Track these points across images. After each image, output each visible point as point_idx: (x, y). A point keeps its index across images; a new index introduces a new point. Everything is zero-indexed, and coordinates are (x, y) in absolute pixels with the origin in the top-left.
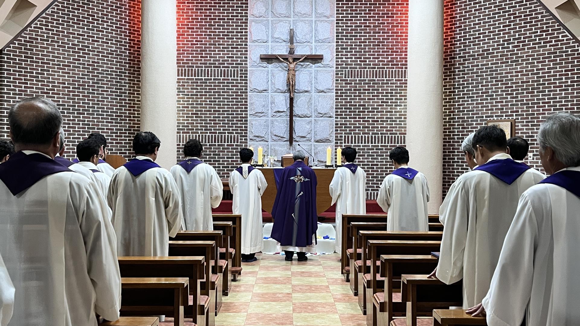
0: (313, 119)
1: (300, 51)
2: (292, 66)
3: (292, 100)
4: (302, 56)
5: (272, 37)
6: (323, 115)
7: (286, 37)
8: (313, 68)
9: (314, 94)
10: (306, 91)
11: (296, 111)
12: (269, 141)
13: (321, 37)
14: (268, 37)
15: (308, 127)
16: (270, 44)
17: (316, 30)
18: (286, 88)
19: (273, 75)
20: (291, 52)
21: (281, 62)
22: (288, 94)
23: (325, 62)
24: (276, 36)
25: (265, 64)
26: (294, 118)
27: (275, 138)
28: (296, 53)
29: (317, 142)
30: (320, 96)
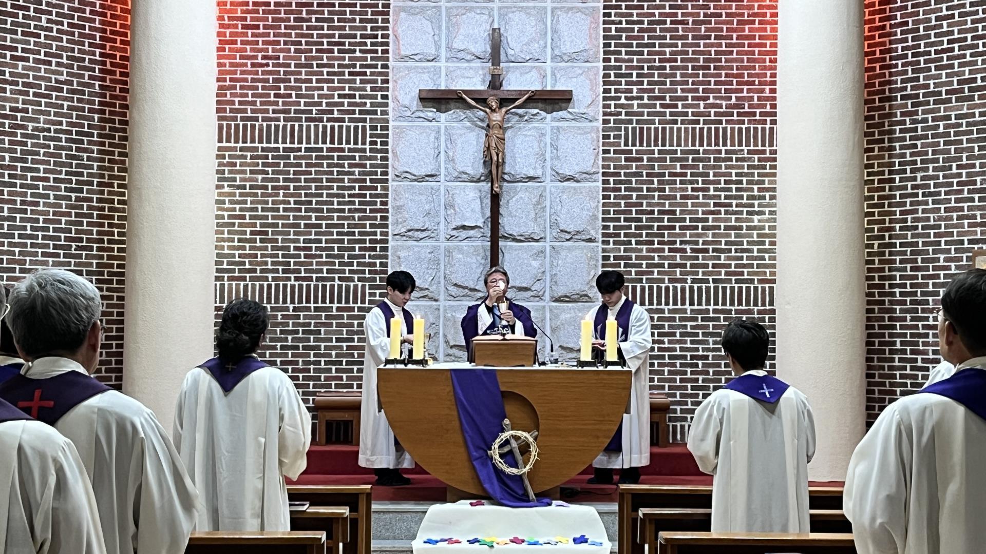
0: (547, 245)
1: (514, 82)
2: (497, 117)
3: (495, 199)
4: (522, 93)
5: (449, 48)
6: (573, 236)
7: (483, 47)
8: (548, 121)
9: (550, 185)
10: (531, 179)
11: (508, 224)
12: (441, 298)
13: (567, 47)
14: (438, 48)
15: (535, 264)
16: (443, 64)
17: (555, 31)
18: (481, 170)
19: (450, 139)
20: (495, 83)
21: (471, 107)
22: (487, 186)
23: (580, 104)
24: (458, 44)
25: (431, 113)
26: (501, 243)
27: (454, 290)
28: (506, 86)
29: (558, 300)
30: (564, 190)
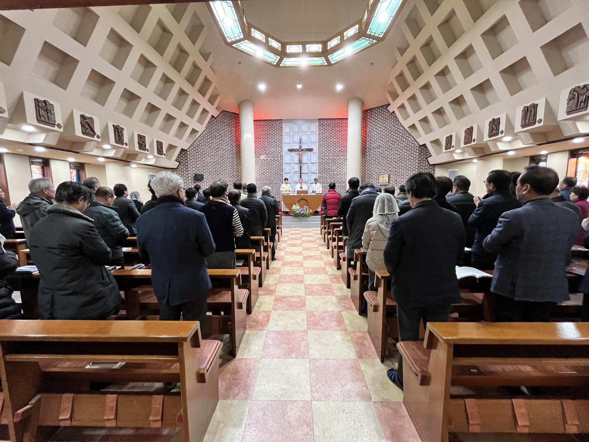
0: (309, 175)
2: (301, 153)
3: (301, 167)
4: (305, 149)
5: (293, 141)
6: (314, 173)
7: (298, 141)
8: (309, 153)
9: (310, 165)
10: (307, 163)
11: (302, 171)
12: (292, 183)
13: (312, 141)
14: (291, 141)
15: (307, 178)
16: (292, 144)
17: (310, 138)
18: (298, 162)
19: (293, 157)
20: (300, 147)
21: (296, 151)
22: (299, 165)
23: (314, 151)
24: (294, 141)
25: (290, 152)
26: (302, 174)
27: (294, 182)
28: (302, 148)
29: (311, 184)
30: (312, 165)
